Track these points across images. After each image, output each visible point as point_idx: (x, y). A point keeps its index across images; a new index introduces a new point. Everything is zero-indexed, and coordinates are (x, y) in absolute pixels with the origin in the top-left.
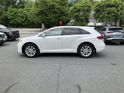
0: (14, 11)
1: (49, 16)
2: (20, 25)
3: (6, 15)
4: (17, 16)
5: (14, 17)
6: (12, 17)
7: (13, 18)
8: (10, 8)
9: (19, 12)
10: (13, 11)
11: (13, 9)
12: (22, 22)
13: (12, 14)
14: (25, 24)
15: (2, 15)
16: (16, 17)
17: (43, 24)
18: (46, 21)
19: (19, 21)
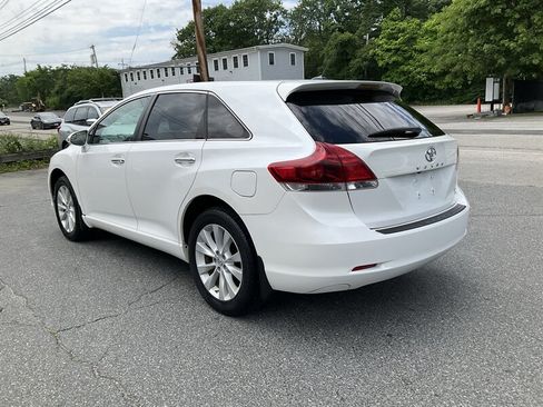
0: (403, 31)
1: (518, 34)
2: (425, 93)
3: (371, 52)
4: (415, 50)
5: (400, 59)
6: (394, 58)
7: (396, 64)
8: (393, 20)
9: (427, 32)
10: (399, 31)
11: (404, 25)
12: (432, 76)
13: (394, 44)
14: (448, 84)
15: (359, 53)
16: (411, 57)
17: (490, 81)
18: (502, 61)
19: (419, 73)
